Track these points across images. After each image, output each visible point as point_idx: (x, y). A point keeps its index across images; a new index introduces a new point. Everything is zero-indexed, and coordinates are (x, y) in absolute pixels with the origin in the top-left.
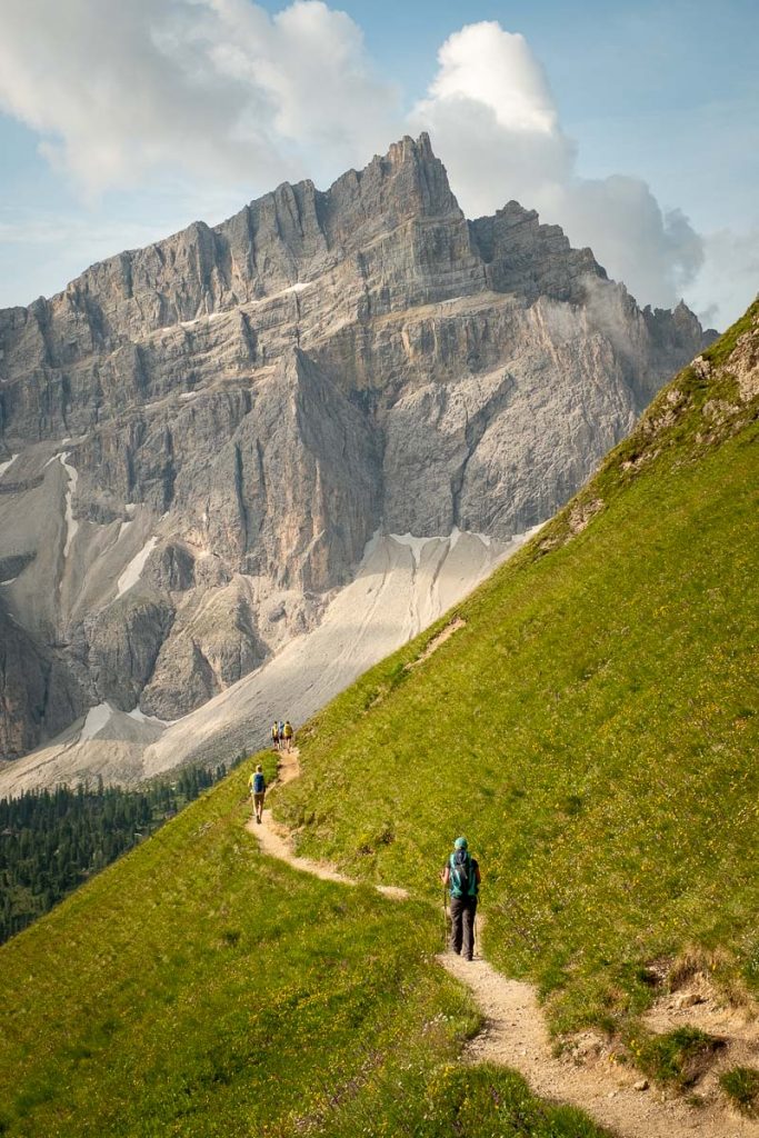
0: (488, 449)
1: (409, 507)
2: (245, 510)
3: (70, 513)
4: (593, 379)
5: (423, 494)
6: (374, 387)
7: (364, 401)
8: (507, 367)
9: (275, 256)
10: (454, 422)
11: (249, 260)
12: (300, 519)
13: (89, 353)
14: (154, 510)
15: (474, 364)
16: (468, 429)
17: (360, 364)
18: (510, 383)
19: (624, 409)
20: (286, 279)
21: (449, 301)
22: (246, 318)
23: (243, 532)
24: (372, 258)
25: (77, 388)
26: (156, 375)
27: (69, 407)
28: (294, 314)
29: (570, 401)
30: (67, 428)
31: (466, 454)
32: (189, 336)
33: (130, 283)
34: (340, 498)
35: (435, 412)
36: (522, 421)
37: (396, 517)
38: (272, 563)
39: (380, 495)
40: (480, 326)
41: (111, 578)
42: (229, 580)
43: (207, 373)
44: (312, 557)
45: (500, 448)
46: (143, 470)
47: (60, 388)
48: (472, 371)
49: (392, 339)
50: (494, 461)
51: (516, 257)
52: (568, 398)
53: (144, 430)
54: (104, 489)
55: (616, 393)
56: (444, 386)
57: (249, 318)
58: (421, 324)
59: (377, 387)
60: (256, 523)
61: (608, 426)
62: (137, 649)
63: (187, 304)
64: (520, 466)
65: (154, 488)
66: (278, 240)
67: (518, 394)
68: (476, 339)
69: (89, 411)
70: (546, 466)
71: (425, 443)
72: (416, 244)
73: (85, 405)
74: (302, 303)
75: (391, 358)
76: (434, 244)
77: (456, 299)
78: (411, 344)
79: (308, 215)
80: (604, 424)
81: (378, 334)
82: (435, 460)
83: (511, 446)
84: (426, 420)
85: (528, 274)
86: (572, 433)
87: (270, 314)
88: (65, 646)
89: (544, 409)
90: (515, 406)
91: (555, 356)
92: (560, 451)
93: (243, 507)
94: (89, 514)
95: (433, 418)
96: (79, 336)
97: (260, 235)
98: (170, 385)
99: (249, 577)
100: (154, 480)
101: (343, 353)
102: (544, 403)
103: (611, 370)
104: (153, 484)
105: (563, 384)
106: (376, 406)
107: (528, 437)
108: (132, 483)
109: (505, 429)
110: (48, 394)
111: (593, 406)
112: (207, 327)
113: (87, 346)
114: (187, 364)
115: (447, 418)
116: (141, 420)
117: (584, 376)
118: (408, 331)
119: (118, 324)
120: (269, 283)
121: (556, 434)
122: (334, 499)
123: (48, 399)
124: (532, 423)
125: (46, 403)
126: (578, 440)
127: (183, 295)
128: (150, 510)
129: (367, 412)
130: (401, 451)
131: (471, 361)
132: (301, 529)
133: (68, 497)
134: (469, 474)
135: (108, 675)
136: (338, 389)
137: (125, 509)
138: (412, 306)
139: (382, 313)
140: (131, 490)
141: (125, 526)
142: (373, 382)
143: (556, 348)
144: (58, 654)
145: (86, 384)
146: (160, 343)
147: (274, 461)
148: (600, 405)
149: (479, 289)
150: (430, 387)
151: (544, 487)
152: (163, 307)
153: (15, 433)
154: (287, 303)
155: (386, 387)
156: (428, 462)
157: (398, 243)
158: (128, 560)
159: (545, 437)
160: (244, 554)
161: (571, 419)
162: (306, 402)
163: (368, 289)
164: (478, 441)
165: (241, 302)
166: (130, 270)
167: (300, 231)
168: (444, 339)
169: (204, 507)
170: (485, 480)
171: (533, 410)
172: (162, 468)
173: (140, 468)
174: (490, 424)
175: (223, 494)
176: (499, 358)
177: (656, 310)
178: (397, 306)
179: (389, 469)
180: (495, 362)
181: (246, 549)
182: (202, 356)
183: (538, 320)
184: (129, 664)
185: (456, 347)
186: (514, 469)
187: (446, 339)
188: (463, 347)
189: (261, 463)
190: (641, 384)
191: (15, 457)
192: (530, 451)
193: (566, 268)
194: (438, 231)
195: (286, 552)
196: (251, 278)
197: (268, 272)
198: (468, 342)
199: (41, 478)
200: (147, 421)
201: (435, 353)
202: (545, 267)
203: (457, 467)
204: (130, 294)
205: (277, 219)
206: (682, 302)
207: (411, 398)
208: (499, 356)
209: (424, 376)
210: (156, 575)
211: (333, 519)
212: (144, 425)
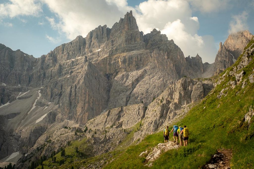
0: (137, 89)
1: (115, 104)
2: (71, 103)
3: (35, 104)
4: (167, 71)
5: (119, 100)
6: (111, 73)
7: (109, 77)
8: (145, 68)
9: (95, 43)
10: (129, 82)
11: (89, 44)
12: (82, 105)
13: (52, 67)
14: (55, 104)
15: (137, 67)
16: (133, 84)
17: (108, 67)
18: (145, 71)
19: (175, 79)
20: (97, 48)
21: (133, 52)
22: (86, 57)
23: (69, 108)
24: (115, 41)
25: (47, 75)
26: (63, 71)
27: (44, 80)
28: (97, 56)
29: (160, 77)
30: (43, 84)
31: (131, 90)
32: (73, 62)
33: (63, 50)
34: (93, 100)
35: (125, 79)
36: (147, 82)
37: (110, 106)
38: (75, 117)
39: (108, 101)
40: (139, 57)
41: (35, 120)
42: (63, 121)
43: (75, 71)
44: (83, 115)
45: (140, 89)
46: (54, 94)
47: (43, 75)
48: (136, 69)
49: (116, 61)
50: (138, 92)
51: (154, 42)
52: (159, 76)
53: (57, 84)
54: (45, 98)
55: (173, 75)
56: (128, 73)
57: (87, 58)
58: (124, 56)
59: (112, 73)
60: (73, 106)
61: (169, 83)
62: (32, 137)
63: (74, 55)
64: (144, 93)
65: (56, 99)
66: (96, 39)
67: (147, 75)
68: (138, 61)
69: (48, 80)
70: (151, 94)
71: (121, 87)
72: (125, 37)
73: (48, 79)
74: (99, 54)
75: (116, 65)
76: (130, 37)
77: (134, 51)
78: (121, 62)
79: (104, 33)
80: (168, 83)
81: (113, 59)
82: (123, 92)
83: (143, 88)
84: (122, 81)
85: (157, 46)
86: (159, 85)
87: (92, 56)
88: (14, 136)
89: (153, 79)
90: (146, 78)
91: (157, 65)
92: (155, 90)
93: (70, 102)
94: (39, 104)
95: (124, 81)
96: (49, 63)
97: (93, 38)
98: (66, 74)
99: (69, 121)
100: (57, 97)
101: (104, 64)
102: (153, 77)
103: (172, 68)
104: (56, 98)
105: (159, 72)
106: (111, 78)
107: (148, 85)
108: (51, 97)
109: (142, 84)
110: (40, 76)
111: (166, 78)
112: (77, 60)
113: (51, 65)
114: (71, 69)
115: (128, 81)
116: (57, 82)
117: (165, 70)
118: (120, 59)
119: (59, 60)
120: (93, 49)
121: (155, 85)
122: (92, 100)
123: (40, 77)
124: (149, 82)
125: (39, 78)
126: (160, 87)
127: (73, 53)
128: (54, 104)
129: (109, 79)
130: (115, 89)
131: (136, 67)
132: (82, 108)
133: (36, 100)
134: (131, 95)
135: (22, 144)
136: (101, 73)
137: (48, 104)
138: (123, 53)
139: (115, 54)
140: (51, 99)
141: (46, 107)
142: (111, 72)
143: (158, 63)
144: (11, 138)
145: (49, 74)
146: (65, 64)
147: (78, 90)
148: (168, 78)
149: (141, 49)
150: (124, 73)
151: (150, 99)
152: (69, 55)
153: (31, 86)
154: (96, 54)
155: (114, 73)
156: (121, 92)
157: (121, 37)
158: (42, 115)
159: (152, 86)
160: (69, 114)
161: (159, 81)
162: (88, 74)
163: (112, 48)
164: (135, 87)
165: (86, 54)
166: (64, 48)
167: (102, 37)
168: (129, 60)
169: (61, 102)
170: (135, 97)
171: (150, 79)
172: (59, 93)
173: (54, 93)
174: (139, 83)
175: (66, 98)
176: (143, 66)
177: (192, 57)
178: (119, 52)
179: (111, 94)
180: (142, 67)
181: (69, 113)
182: (75, 67)
183: (154, 55)
184: (29, 142)
185: (132, 63)
186: (143, 94)
187: (130, 60)
188: (134, 63)
189: (76, 90)
190: (182, 73)
191: (29, 91)
192: (147, 89)
193: (166, 45)
194: (132, 34)
195: (78, 114)
196: (89, 48)
197: (93, 46)
198: (136, 61)
199: (32, 96)
200: (58, 82)
201: (127, 64)
202: (161, 45)
203: (129, 94)
204: (63, 53)
205: (97, 34)
206: (198, 54)
207: (120, 75)
208: (144, 65)
209: (123, 70)
210: (46, 119)
211: (91, 105)
212: (57, 83)
